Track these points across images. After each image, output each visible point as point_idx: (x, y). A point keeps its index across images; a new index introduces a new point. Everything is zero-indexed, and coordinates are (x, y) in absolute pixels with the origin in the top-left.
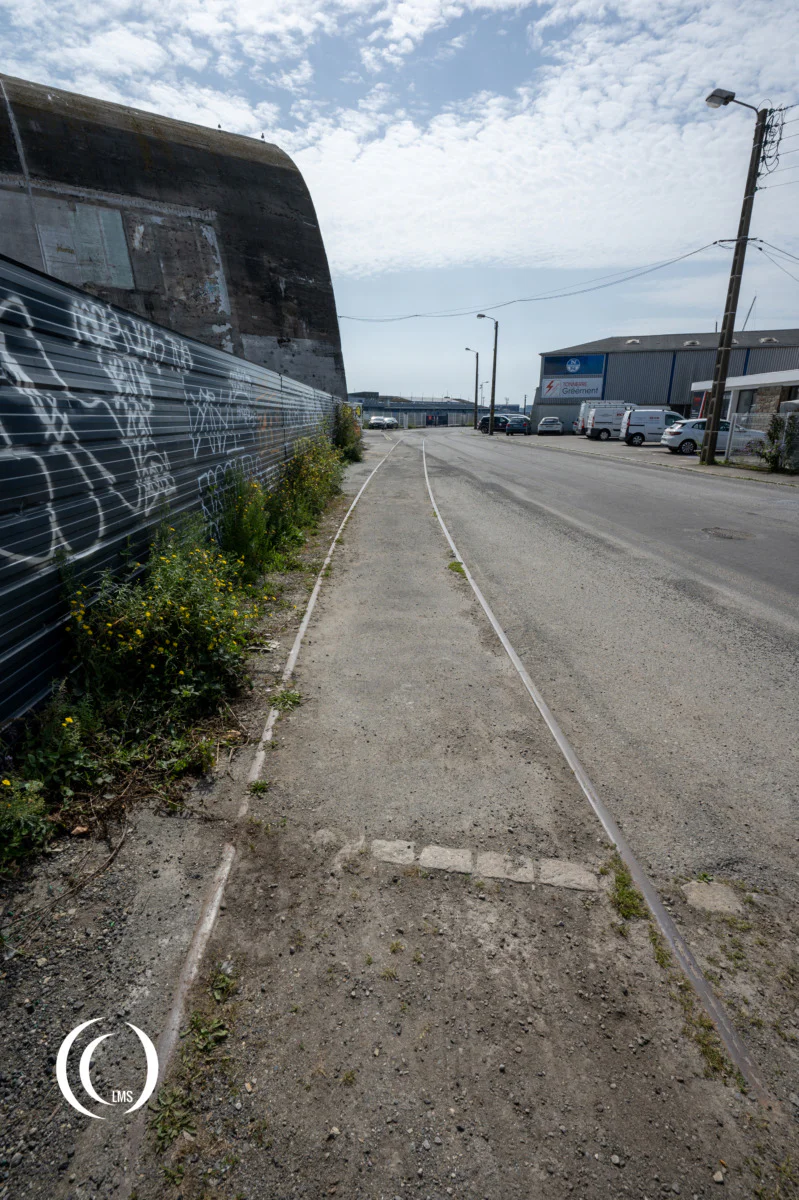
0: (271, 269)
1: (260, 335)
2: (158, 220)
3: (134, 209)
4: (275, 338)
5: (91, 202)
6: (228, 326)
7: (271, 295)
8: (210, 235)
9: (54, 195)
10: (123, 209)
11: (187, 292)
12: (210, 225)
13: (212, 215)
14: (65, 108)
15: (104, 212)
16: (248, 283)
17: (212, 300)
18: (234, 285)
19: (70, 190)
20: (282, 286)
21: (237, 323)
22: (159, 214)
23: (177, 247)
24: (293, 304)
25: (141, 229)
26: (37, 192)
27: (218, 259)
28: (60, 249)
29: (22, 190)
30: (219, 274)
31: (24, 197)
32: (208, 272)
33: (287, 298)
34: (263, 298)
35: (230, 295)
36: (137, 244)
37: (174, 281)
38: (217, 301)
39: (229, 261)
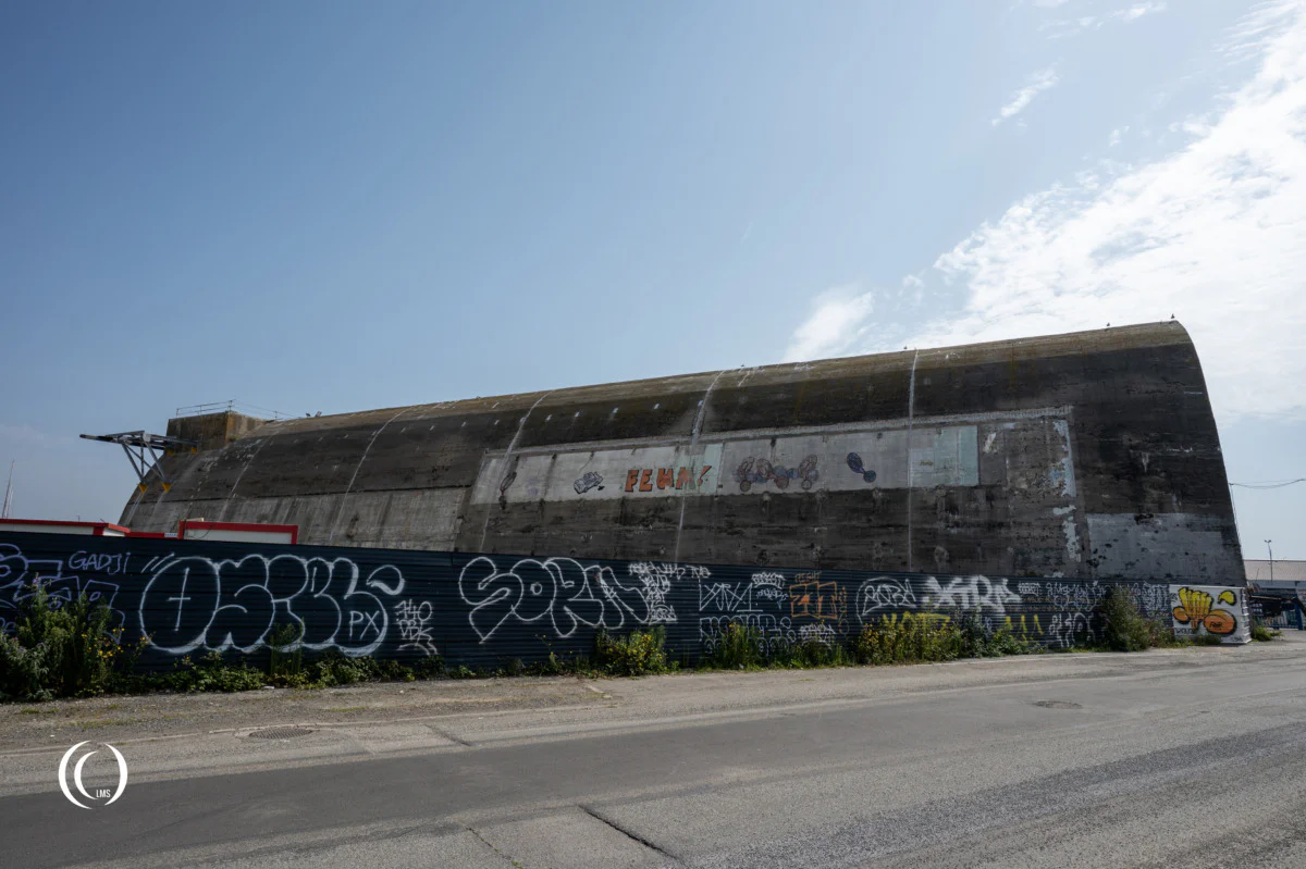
0: (1132, 447)
1: (1112, 513)
2: (1010, 426)
3: (989, 422)
4: (1131, 515)
5: (954, 424)
6: (1072, 507)
7: (1132, 471)
8: (1062, 428)
9: (928, 426)
10: (979, 424)
11: (1029, 482)
12: (1064, 419)
13: (1068, 409)
14: (957, 361)
15: (963, 430)
16: (1100, 465)
17: (1056, 484)
18: (1083, 469)
19: (941, 419)
20: (1145, 462)
21: (1082, 504)
22: (1013, 420)
23: (1025, 444)
24: (1161, 478)
25: (993, 436)
26: (915, 427)
27: (1068, 448)
28: (923, 463)
29: (905, 427)
30: (1067, 461)
31: (904, 433)
32: (1054, 461)
33: (1150, 473)
34: (1118, 477)
35: (1077, 478)
36: (987, 448)
37: (1017, 473)
38: (1062, 485)
39: (1080, 447)
